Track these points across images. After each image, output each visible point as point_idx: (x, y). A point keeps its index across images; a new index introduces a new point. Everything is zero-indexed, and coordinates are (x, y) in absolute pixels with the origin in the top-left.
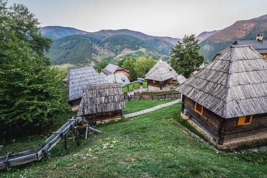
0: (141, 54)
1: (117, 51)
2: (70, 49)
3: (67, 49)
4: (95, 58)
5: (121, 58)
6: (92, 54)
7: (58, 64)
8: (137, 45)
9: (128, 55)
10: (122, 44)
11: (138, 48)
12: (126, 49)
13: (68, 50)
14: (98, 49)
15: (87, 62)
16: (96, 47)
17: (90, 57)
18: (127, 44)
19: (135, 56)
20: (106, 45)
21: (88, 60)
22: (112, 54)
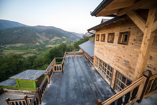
0: (64, 40)
1: (50, 37)
2: (20, 34)
3: (18, 34)
4: (39, 41)
5: (53, 41)
6: (37, 38)
7: (13, 44)
8: (61, 35)
9: (57, 40)
10: (53, 34)
11: (62, 37)
12: (56, 37)
13: (19, 36)
14: (40, 36)
15: (34, 43)
16: (38, 34)
17: (36, 40)
18: (56, 34)
19: (61, 41)
20: (43, 34)
21: (35, 42)
22: (48, 39)
